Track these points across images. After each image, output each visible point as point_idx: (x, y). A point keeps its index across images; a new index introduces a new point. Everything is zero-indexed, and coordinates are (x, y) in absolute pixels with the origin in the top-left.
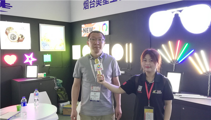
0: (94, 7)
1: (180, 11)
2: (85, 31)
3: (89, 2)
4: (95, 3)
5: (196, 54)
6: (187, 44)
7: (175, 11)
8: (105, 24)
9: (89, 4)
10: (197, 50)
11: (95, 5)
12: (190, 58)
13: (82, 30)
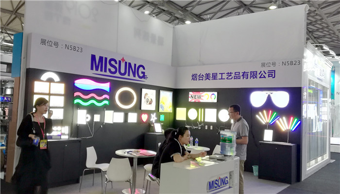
0: (203, 80)
1: (272, 93)
2: (192, 97)
3: (198, 75)
4: (204, 77)
5: (280, 119)
6: (275, 113)
7: (269, 92)
8: (213, 94)
9: (198, 77)
10: (281, 117)
11: (204, 79)
12: (277, 122)
13: (190, 96)
